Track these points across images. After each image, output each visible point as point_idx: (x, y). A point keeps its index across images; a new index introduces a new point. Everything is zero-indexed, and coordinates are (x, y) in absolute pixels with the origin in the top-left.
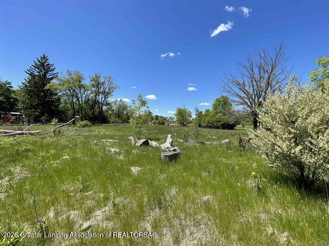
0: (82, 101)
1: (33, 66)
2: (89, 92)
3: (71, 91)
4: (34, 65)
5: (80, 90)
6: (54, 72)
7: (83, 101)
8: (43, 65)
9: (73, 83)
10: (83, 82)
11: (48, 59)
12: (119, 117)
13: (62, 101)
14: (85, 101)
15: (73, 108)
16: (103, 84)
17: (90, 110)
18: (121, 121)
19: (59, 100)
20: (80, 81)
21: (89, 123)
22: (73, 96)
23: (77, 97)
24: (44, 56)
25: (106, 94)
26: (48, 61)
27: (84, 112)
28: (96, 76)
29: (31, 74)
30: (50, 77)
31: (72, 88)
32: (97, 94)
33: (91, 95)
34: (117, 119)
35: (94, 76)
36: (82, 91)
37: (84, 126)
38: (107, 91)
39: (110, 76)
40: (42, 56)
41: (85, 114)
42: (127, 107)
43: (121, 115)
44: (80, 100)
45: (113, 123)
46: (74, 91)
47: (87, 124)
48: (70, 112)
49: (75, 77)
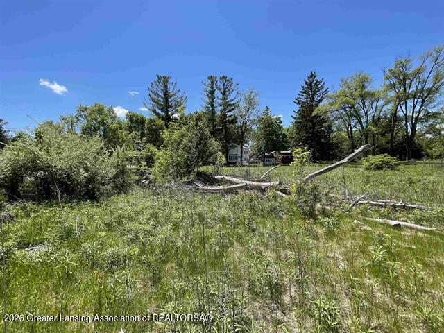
0: (367, 121)
3: (348, 109)
4: (301, 90)
5: (364, 103)
7: (370, 121)
8: (310, 86)
9: (351, 94)
10: (369, 89)
11: (315, 76)
13: (334, 129)
14: (373, 121)
15: (351, 138)
16: (417, 73)
17: (383, 135)
20: (363, 87)
21: (392, 160)
22: (350, 117)
23: (358, 116)
24: (312, 73)
25: (427, 95)
26: (315, 78)
29: (299, 103)
31: (348, 103)
32: (401, 100)
33: (385, 108)
36: (367, 104)
37: (379, 168)
38: (428, 86)
40: (310, 74)
44: (364, 120)
46: (353, 107)
47: (388, 163)
48: (346, 145)
49: (353, 84)
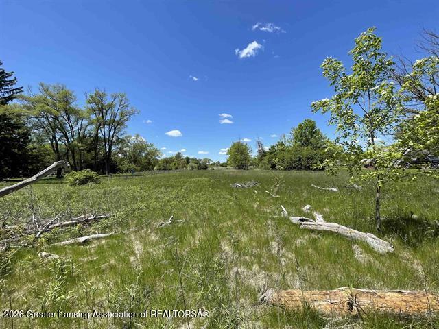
0: (73, 136)
2: (85, 122)
3: (51, 120)
5: (69, 118)
6: (14, 87)
7: (76, 137)
9: (54, 105)
10: (73, 105)
12: (135, 161)
14: (79, 137)
15: (57, 151)
16: (111, 106)
17: (88, 152)
18: (139, 168)
19: (26, 136)
20: (67, 102)
21: (94, 174)
22: (54, 128)
23: (63, 129)
25: (117, 125)
27: (77, 156)
28: (97, 93)
30: (6, 95)
31: (50, 113)
32: (101, 124)
33: (89, 128)
34: (133, 166)
35: (93, 94)
36: (72, 119)
37: (84, 182)
38: (118, 119)
39: (123, 93)
41: (81, 160)
42: (146, 146)
43: (138, 158)
44: (69, 135)
45: (126, 171)
46: (56, 118)
47: (91, 177)
49: (56, 95)
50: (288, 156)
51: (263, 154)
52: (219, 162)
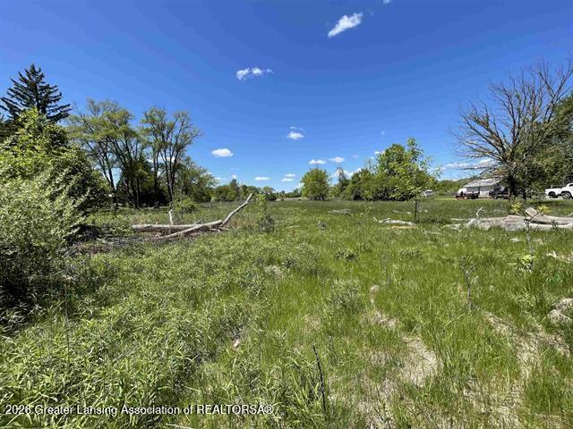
1: (12, 90)
4: (13, 87)
8: (33, 88)
10: (131, 125)
11: (42, 76)
24: (33, 67)
26: (43, 80)
30: (53, 114)
40: (29, 68)
50: (373, 186)
51: (344, 183)
52: (283, 192)
